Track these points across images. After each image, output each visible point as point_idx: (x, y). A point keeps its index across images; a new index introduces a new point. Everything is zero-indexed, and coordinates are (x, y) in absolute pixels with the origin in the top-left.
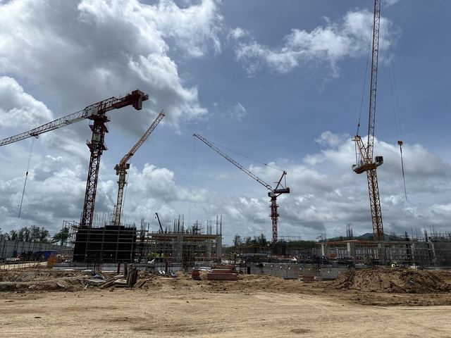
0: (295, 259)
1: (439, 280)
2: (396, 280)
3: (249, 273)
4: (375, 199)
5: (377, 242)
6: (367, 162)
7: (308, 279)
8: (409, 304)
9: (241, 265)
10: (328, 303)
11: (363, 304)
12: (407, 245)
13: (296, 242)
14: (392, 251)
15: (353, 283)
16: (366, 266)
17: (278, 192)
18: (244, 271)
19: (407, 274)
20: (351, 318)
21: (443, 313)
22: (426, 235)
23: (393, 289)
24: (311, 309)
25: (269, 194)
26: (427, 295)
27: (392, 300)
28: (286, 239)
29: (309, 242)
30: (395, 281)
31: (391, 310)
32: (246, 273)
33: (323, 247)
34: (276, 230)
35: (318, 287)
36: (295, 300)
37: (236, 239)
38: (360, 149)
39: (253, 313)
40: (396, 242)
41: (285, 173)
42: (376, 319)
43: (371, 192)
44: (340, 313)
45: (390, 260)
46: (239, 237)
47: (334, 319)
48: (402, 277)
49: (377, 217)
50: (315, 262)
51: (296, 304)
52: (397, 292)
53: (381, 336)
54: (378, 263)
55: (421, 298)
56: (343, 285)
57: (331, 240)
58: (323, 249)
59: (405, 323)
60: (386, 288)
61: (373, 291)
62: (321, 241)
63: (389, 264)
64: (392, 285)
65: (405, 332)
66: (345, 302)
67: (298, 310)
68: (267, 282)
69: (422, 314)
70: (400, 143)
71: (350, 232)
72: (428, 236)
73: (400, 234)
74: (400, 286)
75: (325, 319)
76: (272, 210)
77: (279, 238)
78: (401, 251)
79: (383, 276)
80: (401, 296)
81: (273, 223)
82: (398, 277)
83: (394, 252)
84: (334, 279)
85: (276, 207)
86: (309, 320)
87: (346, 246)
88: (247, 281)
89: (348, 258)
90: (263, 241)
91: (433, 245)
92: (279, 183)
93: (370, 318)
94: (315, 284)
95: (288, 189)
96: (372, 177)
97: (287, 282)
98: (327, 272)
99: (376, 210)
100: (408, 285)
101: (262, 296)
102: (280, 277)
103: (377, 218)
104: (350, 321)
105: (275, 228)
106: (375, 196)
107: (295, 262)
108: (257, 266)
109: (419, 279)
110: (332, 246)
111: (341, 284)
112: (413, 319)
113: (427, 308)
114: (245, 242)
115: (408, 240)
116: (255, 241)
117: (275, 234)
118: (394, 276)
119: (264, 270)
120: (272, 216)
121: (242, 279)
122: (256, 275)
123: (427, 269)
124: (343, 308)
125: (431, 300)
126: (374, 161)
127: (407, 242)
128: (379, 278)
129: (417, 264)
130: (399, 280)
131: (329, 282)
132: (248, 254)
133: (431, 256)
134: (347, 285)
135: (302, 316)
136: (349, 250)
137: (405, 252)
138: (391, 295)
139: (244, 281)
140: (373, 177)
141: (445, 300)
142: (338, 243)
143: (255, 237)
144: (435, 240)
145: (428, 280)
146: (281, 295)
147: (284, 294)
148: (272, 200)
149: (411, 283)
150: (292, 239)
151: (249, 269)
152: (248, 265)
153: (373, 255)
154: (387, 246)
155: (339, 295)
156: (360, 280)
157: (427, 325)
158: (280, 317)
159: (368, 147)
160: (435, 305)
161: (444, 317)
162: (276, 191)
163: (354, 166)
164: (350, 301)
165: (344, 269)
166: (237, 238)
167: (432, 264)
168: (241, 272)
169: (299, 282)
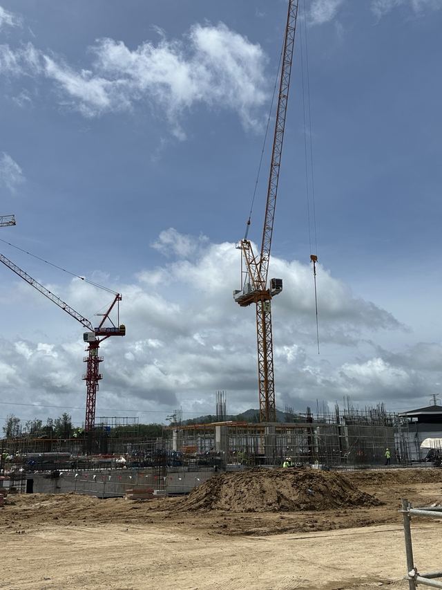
0: (123, 460)
1: (351, 487)
2: (287, 489)
3: (30, 490)
4: (265, 351)
5: (264, 424)
6: (258, 287)
7: (142, 496)
8: (303, 530)
9: (13, 477)
10: (172, 537)
11: (231, 534)
12: (308, 429)
13: (128, 428)
14: (285, 441)
15: (219, 498)
16: (243, 467)
17: (102, 334)
18: (18, 488)
19: (303, 479)
20: (208, 560)
21: (350, 540)
22: (337, 412)
23: (282, 505)
24: (140, 550)
25: (86, 337)
26: (332, 511)
27: (279, 524)
28: (111, 423)
29: (152, 427)
30: (285, 492)
31: (273, 542)
32: (22, 491)
33: (175, 434)
34: (94, 405)
35: (159, 508)
36: (114, 536)
37: (10, 424)
38: (249, 264)
39: (28, 568)
40: (293, 424)
41: (118, 298)
42: (248, 558)
43: (261, 339)
44: (191, 552)
45: (281, 455)
46: (17, 421)
47: (180, 565)
48: (296, 483)
49: (266, 381)
50: (159, 464)
51: (115, 543)
52: (288, 510)
53: (252, 586)
54: (263, 462)
55: (321, 518)
56: (202, 503)
57: (190, 422)
58: (174, 438)
59: (293, 560)
60: (270, 505)
61: (250, 510)
62: (173, 425)
63: (280, 463)
64: (280, 497)
65: (289, 576)
66: (201, 532)
67: (116, 555)
68: (64, 505)
69: (319, 544)
70: (314, 258)
71: (221, 407)
72: (341, 414)
73: (299, 412)
74: (293, 498)
75: (163, 567)
76: (89, 367)
77: (97, 421)
78: (298, 440)
79: (267, 483)
80: (292, 516)
81: (89, 393)
82: (290, 484)
83: (289, 440)
84: (187, 494)
85: (97, 361)
86: (132, 572)
87: (213, 432)
88: (25, 507)
89: (215, 454)
90: (66, 428)
91: (346, 429)
92: (106, 316)
93: (238, 558)
94: (154, 504)
95: (123, 328)
96: (264, 314)
97: (103, 503)
98: (177, 480)
99: (266, 369)
100: (304, 498)
101: (49, 534)
102: (91, 494)
103: (267, 385)
104: (205, 565)
105: (91, 401)
106: (266, 346)
107: (122, 465)
108: (48, 477)
109: (321, 486)
110: (191, 432)
111: (198, 500)
112: (304, 553)
113: (329, 533)
114: (28, 432)
115: (310, 420)
116: (48, 429)
117: (91, 413)
118: (284, 483)
119: (62, 483)
120: (88, 379)
121: (13, 504)
122: (43, 495)
123: (336, 469)
124: (196, 544)
125: (336, 520)
126: (268, 286)
127: (308, 425)
128: (261, 486)
129: (321, 461)
130: (291, 489)
131: (178, 498)
132: (30, 455)
133: (342, 447)
134: (208, 503)
135: (121, 565)
136: (218, 439)
137: (305, 441)
138: (278, 515)
139: (17, 508)
140: (265, 312)
141: (355, 519)
142: (200, 427)
143: (50, 421)
144: (349, 421)
145: (335, 488)
146: (89, 529)
147: (94, 526)
148: (90, 348)
149: (309, 493)
150: (123, 423)
151: (30, 483)
152: (29, 476)
153: (256, 447)
154: (279, 432)
155: (193, 520)
156: (230, 492)
157: (323, 562)
158: (79, 570)
159: (261, 262)
160: (341, 527)
161: (350, 547)
162: (99, 332)
163: (237, 292)
164: (210, 531)
165: (207, 473)
166: (12, 422)
167: (344, 461)
168: (13, 490)
169: (126, 502)
